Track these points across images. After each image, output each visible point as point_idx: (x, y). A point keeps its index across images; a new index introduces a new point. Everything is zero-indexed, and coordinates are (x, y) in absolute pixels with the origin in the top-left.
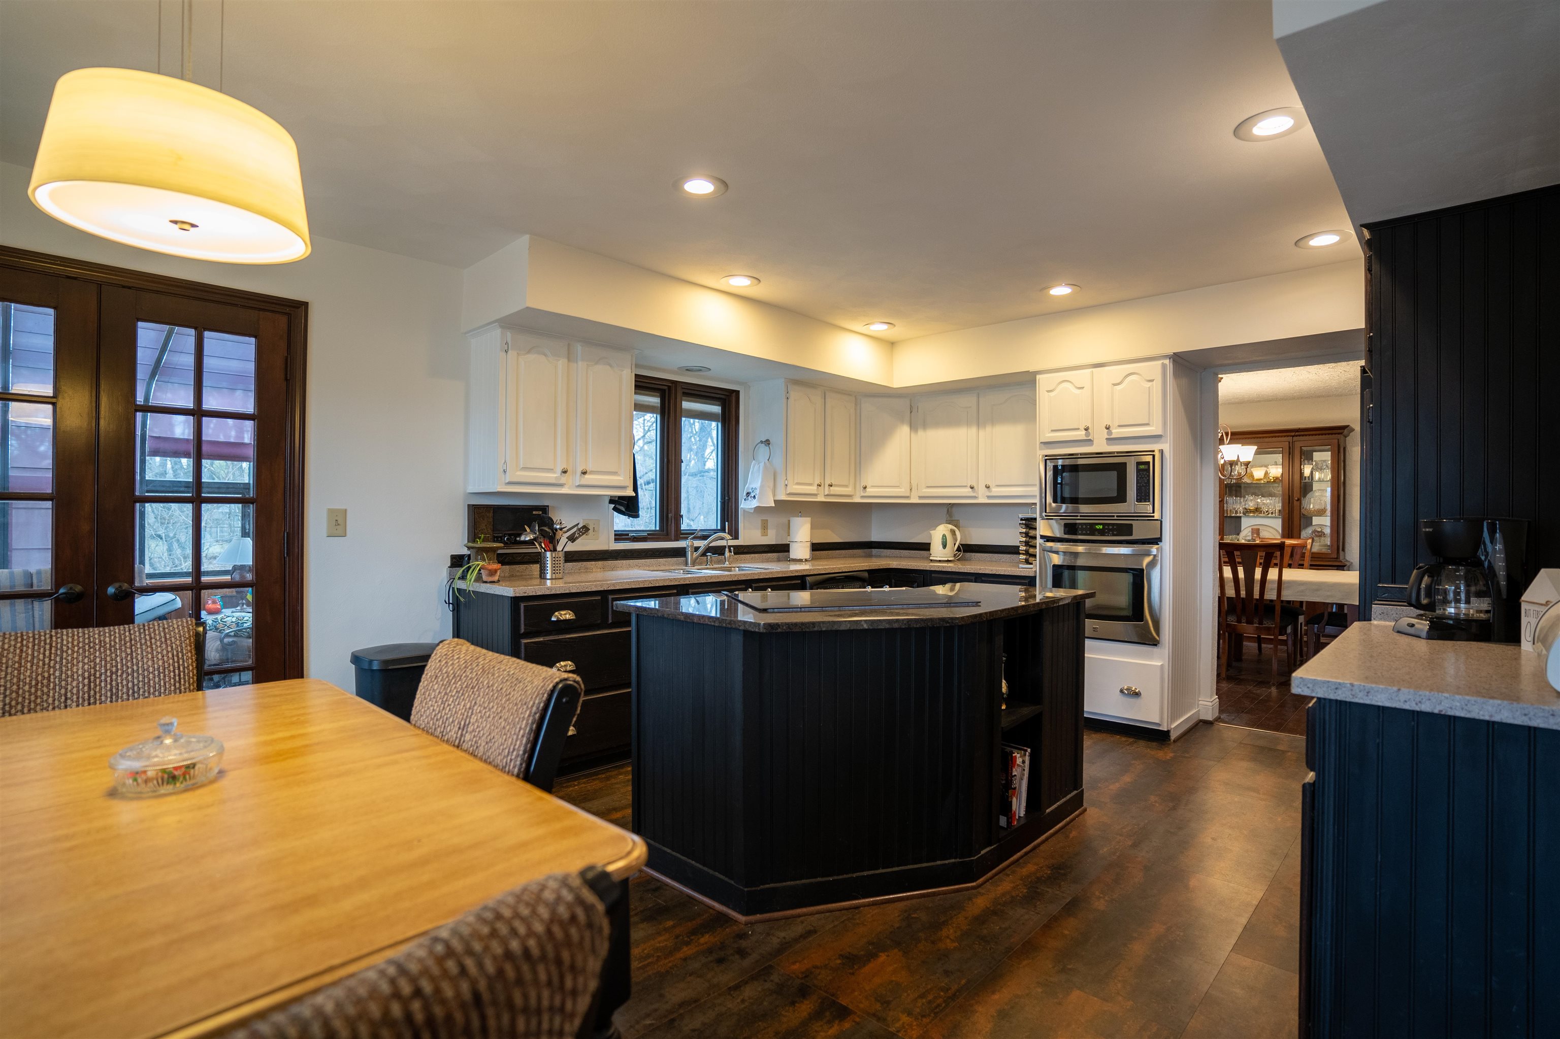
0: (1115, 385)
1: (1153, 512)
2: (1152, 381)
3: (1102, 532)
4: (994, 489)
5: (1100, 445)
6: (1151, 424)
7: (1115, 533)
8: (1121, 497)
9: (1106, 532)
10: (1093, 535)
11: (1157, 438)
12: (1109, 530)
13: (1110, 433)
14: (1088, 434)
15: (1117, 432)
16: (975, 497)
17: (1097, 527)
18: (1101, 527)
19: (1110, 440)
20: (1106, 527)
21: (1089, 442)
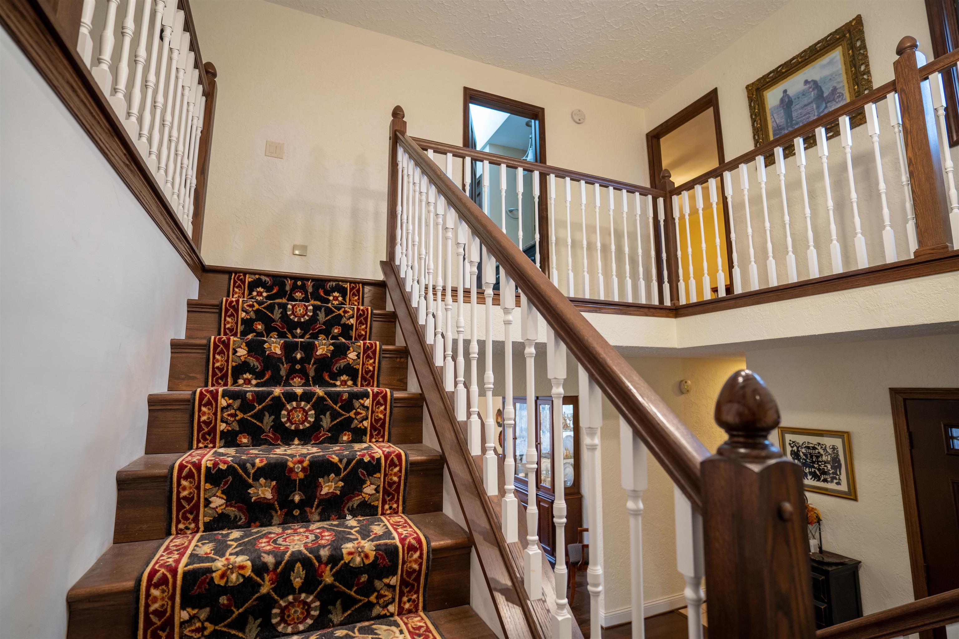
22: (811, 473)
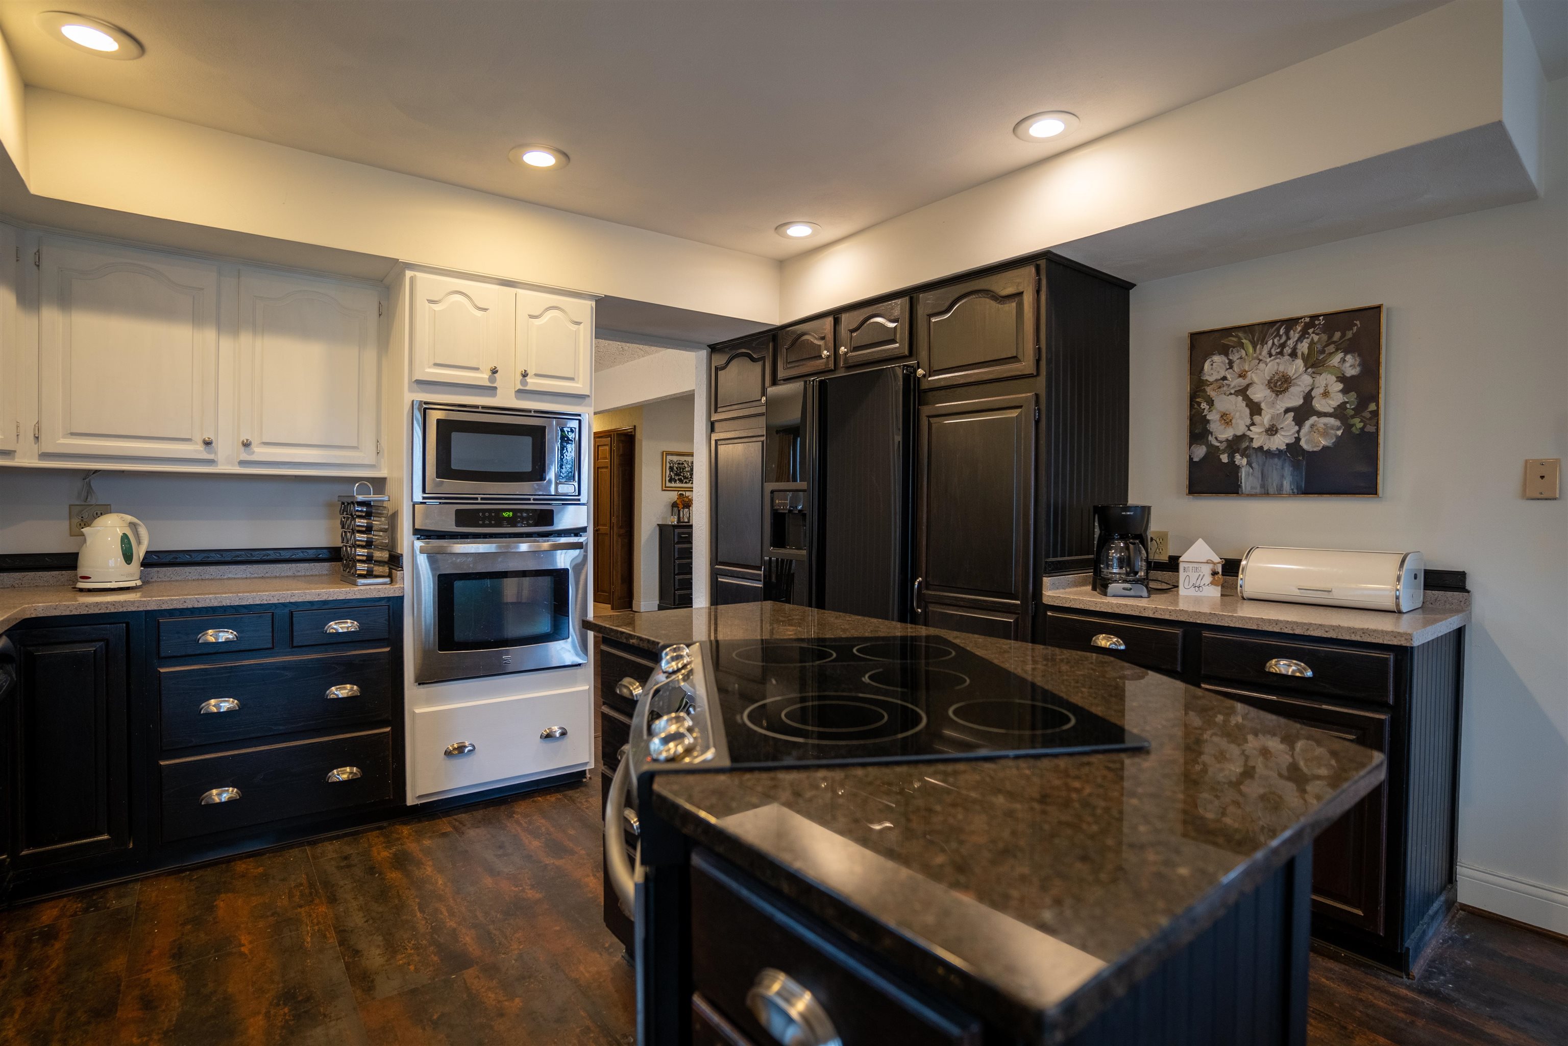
0: (531, 317)
1: (579, 494)
2: (578, 323)
3: (512, 522)
4: (257, 450)
5: (506, 398)
6: (576, 379)
7: (531, 522)
8: (538, 473)
9: (519, 522)
10: (501, 526)
11: (580, 398)
12: (523, 518)
13: (524, 383)
14: (492, 379)
15: (533, 383)
16: (211, 462)
17: (505, 515)
18: (511, 514)
19: (521, 393)
20: (519, 514)
21: (491, 390)
22: (678, 479)
